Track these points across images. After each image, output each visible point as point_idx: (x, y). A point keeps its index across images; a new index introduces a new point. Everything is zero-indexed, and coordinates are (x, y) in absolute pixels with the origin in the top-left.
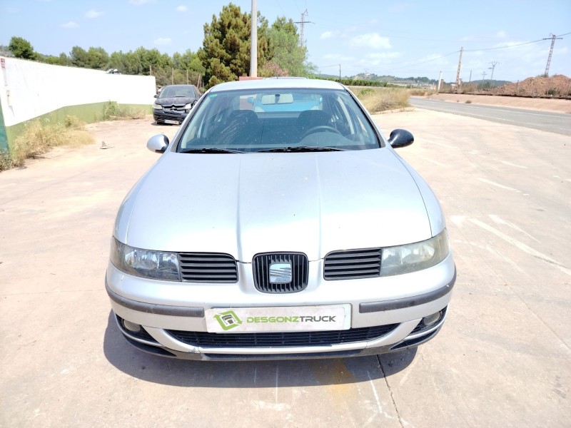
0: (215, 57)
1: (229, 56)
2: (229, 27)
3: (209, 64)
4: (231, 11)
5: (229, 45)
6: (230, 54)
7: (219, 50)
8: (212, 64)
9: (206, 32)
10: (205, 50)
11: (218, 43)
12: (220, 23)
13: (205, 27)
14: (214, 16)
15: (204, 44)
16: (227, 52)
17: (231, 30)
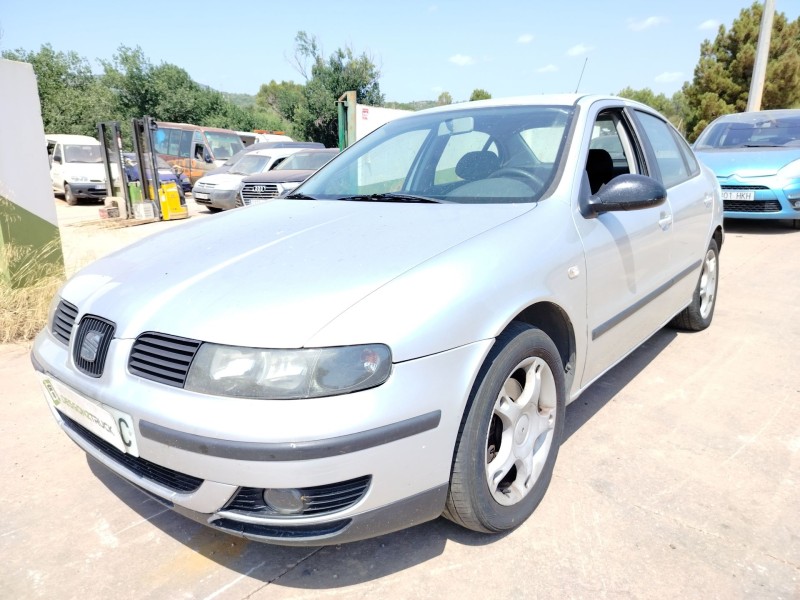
0: (711, 91)
1: (738, 88)
2: (745, 41)
3: (699, 102)
4: (754, 14)
5: (741, 70)
6: (739, 84)
7: (720, 79)
8: (704, 102)
9: (703, 54)
10: (697, 82)
11: (721, 69)
12: (730, 37)
13: (703, 46)
14: (722, 27)
15: (696, 72)
16: (735, 81)
17: (748, 44)
